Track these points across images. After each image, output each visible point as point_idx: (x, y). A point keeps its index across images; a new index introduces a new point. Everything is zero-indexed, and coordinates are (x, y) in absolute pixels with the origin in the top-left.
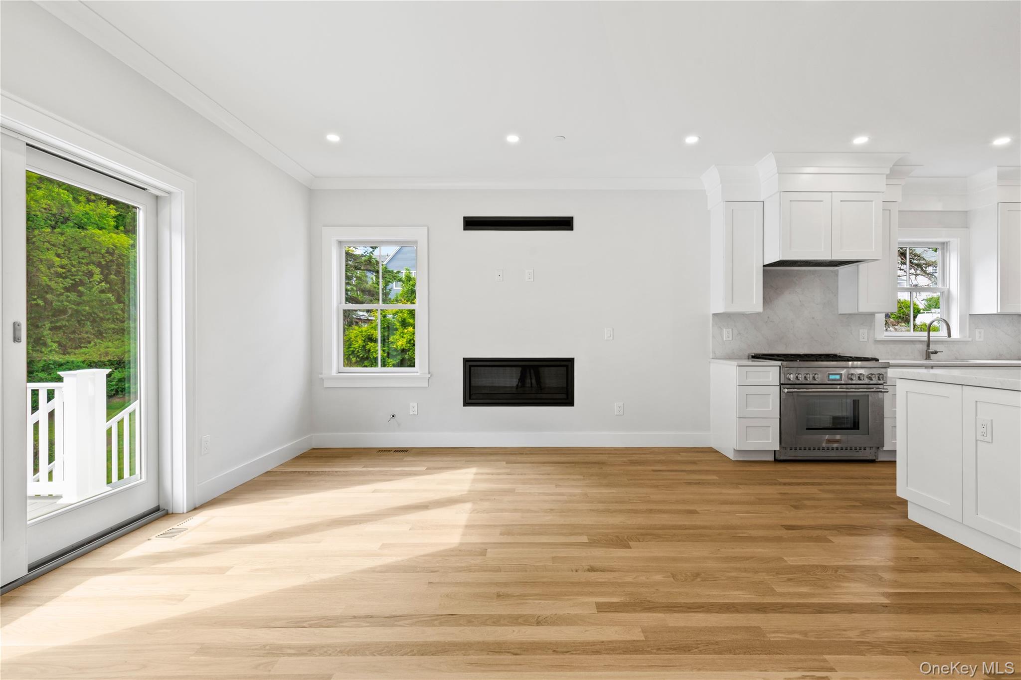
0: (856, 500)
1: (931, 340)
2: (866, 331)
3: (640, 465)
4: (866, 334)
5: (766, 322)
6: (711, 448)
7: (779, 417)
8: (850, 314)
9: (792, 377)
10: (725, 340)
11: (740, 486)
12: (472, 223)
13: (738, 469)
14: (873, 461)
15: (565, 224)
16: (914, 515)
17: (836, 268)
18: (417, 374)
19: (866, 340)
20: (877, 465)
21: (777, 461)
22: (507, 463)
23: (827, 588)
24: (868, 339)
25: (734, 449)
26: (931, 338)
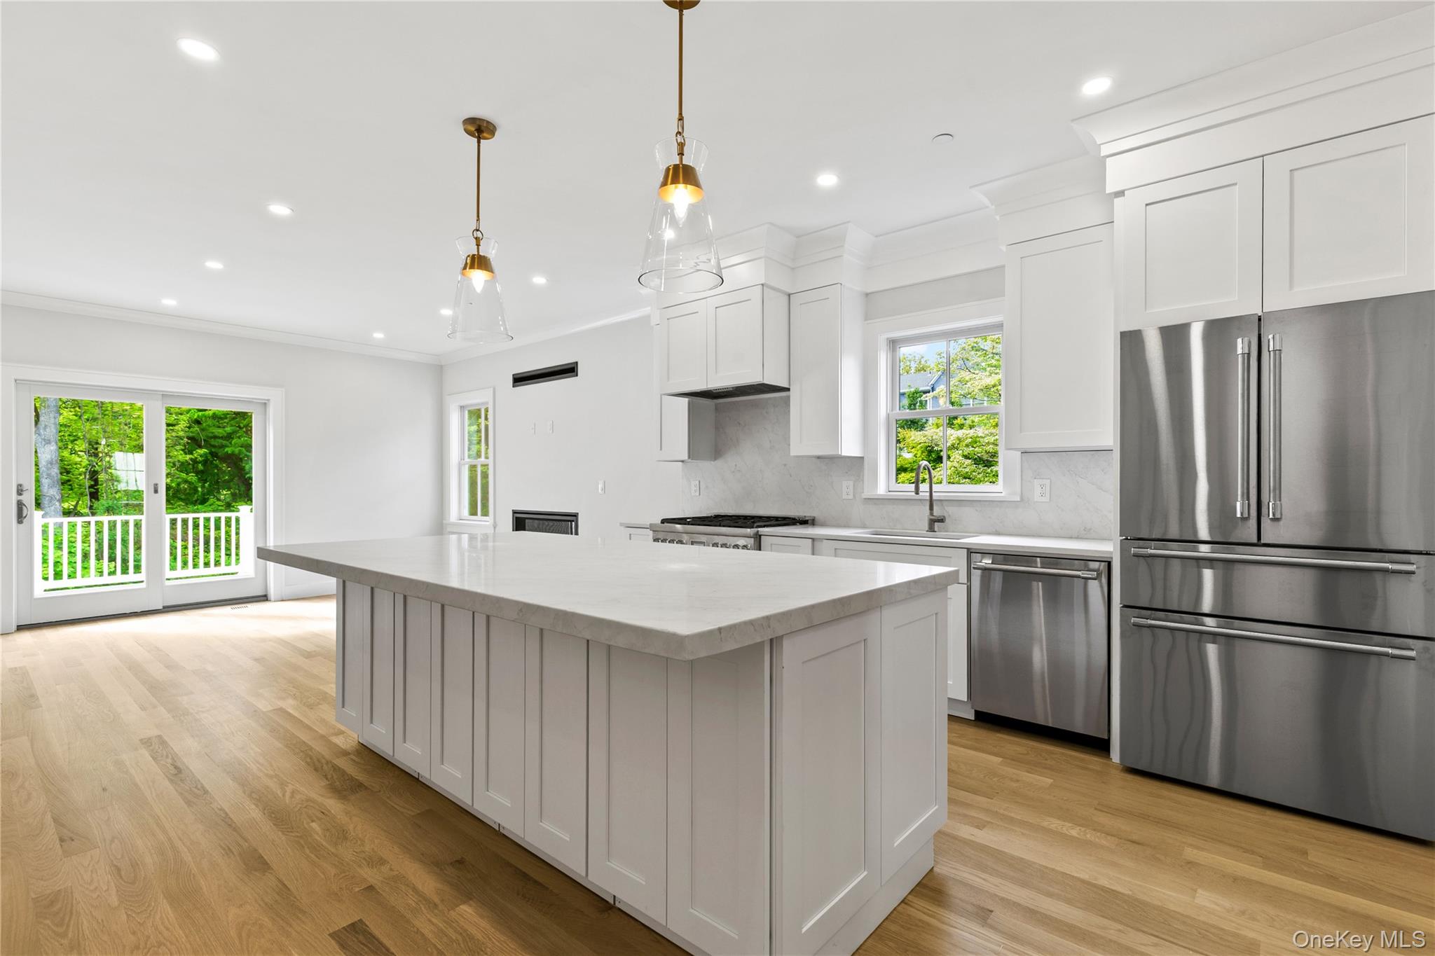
1: (934, 498)
2: (851, 483)
4: (851, 487)
5: (734, 472)
10: (693, 494)
12: (519, 380)
15: (569, 370)
18: (488, 523)
19: (851, 497)
24: (854, 496)
26: (934, 494)
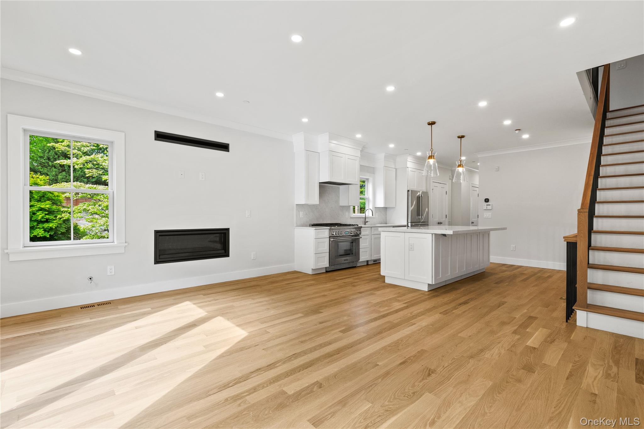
0: (367, 280)
2: (348, 213)
3: (277, 283)
5: (316, 209)
6: (295, 271)
7: (329, 252)
8: (343, 206)
9: (334, 233)
10: (301, 217)
11: (327, 283)
12: (160, 136)
13: (315, 278)
14: (355, 267)
15: (224, 147)
16: (388, 281)
17: (339, 186)
18: (111, 244)
20: (358, 268)
21: (327, 272)
22: (204, 295)
23: (390, 306)
24: (348, 217)
25: (312, 269)
